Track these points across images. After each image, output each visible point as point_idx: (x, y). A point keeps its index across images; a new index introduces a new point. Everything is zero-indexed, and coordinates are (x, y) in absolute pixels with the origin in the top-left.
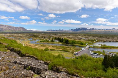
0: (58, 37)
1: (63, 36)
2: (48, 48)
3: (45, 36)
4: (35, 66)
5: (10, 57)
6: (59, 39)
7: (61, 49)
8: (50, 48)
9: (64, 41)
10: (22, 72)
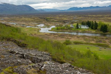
0: (87, 21)
1: (97, 17)
2: (71, 40)
3: (65, 19)
4: (35, 56)
5: (6, 47)
6: (89, 24)
7: (93, 42)
8: (73, 40)
9: (99, 28)
10: (18, 60)
